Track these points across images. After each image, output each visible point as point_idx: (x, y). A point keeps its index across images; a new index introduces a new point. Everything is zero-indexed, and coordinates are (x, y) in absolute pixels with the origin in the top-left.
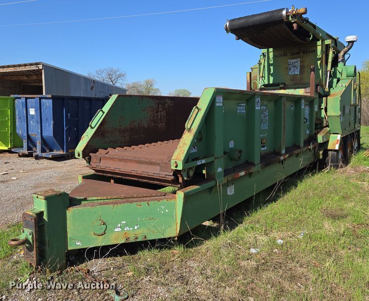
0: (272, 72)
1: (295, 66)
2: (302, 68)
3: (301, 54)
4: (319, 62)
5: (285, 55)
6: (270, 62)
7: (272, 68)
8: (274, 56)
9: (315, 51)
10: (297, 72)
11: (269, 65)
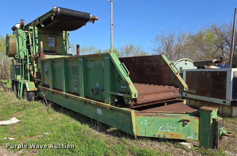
0: (37, 43)
1: (51, 42)
2: (56, 43)
3: (55, 35)
4: (64, 42)
5: (45, 34)
6: (36, 36)
7: (37, 40)
8: (39, 33)
9: (62, 35)
10: (53, 46)
11: (35, 38)
